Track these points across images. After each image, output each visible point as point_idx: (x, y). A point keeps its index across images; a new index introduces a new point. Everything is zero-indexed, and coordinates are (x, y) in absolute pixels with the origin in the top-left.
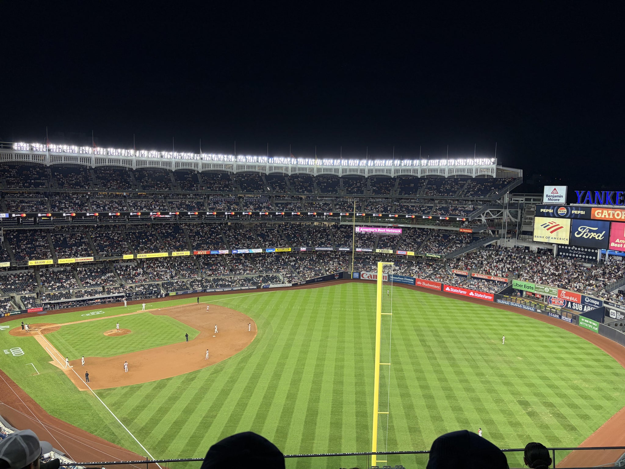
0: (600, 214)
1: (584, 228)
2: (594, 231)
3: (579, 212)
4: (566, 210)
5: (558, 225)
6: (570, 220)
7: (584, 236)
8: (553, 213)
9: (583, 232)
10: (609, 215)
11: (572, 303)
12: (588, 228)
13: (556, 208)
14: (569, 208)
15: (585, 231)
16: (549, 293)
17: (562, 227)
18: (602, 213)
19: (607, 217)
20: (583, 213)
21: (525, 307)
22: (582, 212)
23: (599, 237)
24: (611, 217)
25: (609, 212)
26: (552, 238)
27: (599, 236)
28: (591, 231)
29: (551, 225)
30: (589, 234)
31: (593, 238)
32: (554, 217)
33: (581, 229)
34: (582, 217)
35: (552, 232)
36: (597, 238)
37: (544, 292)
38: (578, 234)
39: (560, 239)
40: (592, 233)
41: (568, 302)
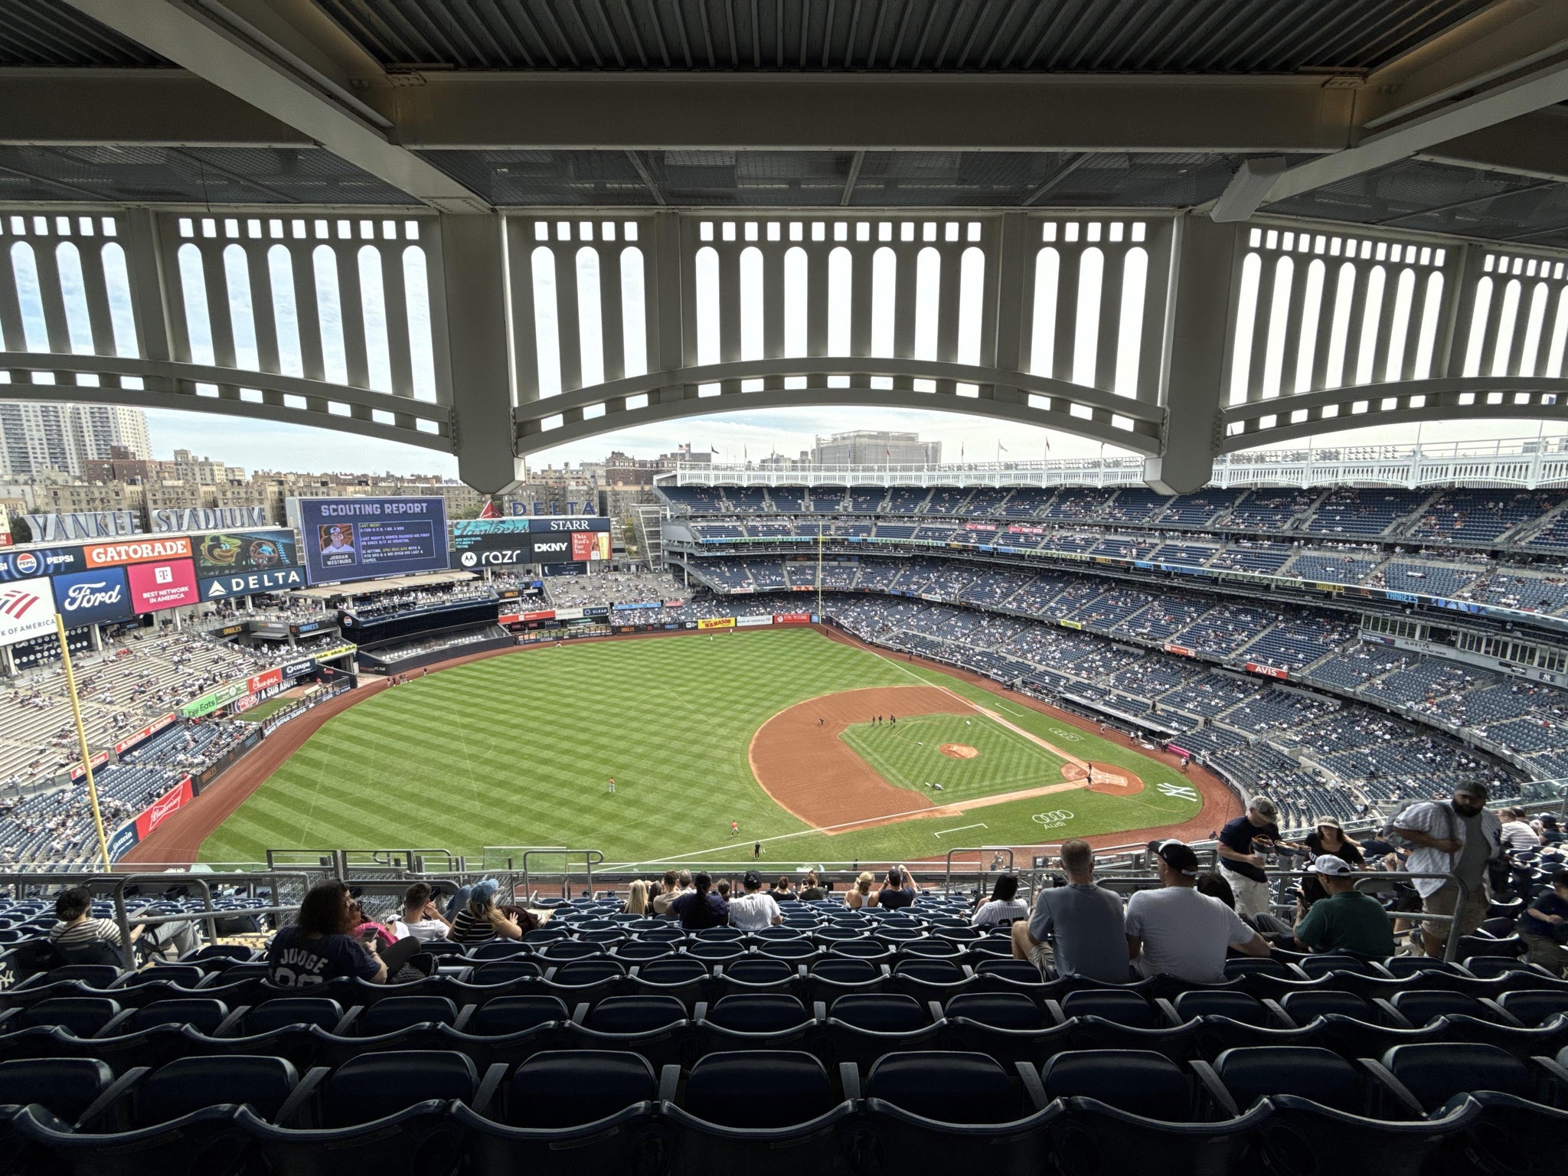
0: (103, 556)
1: (80, 589)
2: (99, 590)
3: (61, 559)
4: (33, 560)
5: (27, 595)
6: (46, 580)
7: (85, 604)
8: (8, 572)
9: (81, 596)
10: (119, 554)
11: (265, 690)
12: (87, 586)
13: (11, 557)
14: (39, 553)
15: (82, 593)
16: (237, 694)
17: (35, 599)
18: (106, 553)
19: (117, 558)
20: (70, 559)
21: (294, 715)
22: (67, 557)
23: (113, 597)
24: (124, 557)
25: (118, 549)
26: (22, 629)
27: (110, 597)
28: (93, 591)
29: (12, 600)
30: (93, 598)
31: (102, 603)
32: (13, 579)
33: (74, 591)
34: (70, 568)
35: (18, 616)
36: (108, 602)
37: (231, 697)
38: (71, 603)
39: (39, 624)
40: (97, 595)
41: (260, 692)
